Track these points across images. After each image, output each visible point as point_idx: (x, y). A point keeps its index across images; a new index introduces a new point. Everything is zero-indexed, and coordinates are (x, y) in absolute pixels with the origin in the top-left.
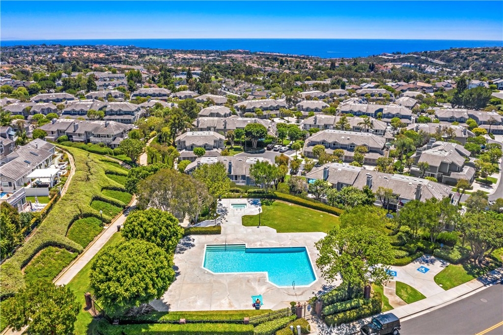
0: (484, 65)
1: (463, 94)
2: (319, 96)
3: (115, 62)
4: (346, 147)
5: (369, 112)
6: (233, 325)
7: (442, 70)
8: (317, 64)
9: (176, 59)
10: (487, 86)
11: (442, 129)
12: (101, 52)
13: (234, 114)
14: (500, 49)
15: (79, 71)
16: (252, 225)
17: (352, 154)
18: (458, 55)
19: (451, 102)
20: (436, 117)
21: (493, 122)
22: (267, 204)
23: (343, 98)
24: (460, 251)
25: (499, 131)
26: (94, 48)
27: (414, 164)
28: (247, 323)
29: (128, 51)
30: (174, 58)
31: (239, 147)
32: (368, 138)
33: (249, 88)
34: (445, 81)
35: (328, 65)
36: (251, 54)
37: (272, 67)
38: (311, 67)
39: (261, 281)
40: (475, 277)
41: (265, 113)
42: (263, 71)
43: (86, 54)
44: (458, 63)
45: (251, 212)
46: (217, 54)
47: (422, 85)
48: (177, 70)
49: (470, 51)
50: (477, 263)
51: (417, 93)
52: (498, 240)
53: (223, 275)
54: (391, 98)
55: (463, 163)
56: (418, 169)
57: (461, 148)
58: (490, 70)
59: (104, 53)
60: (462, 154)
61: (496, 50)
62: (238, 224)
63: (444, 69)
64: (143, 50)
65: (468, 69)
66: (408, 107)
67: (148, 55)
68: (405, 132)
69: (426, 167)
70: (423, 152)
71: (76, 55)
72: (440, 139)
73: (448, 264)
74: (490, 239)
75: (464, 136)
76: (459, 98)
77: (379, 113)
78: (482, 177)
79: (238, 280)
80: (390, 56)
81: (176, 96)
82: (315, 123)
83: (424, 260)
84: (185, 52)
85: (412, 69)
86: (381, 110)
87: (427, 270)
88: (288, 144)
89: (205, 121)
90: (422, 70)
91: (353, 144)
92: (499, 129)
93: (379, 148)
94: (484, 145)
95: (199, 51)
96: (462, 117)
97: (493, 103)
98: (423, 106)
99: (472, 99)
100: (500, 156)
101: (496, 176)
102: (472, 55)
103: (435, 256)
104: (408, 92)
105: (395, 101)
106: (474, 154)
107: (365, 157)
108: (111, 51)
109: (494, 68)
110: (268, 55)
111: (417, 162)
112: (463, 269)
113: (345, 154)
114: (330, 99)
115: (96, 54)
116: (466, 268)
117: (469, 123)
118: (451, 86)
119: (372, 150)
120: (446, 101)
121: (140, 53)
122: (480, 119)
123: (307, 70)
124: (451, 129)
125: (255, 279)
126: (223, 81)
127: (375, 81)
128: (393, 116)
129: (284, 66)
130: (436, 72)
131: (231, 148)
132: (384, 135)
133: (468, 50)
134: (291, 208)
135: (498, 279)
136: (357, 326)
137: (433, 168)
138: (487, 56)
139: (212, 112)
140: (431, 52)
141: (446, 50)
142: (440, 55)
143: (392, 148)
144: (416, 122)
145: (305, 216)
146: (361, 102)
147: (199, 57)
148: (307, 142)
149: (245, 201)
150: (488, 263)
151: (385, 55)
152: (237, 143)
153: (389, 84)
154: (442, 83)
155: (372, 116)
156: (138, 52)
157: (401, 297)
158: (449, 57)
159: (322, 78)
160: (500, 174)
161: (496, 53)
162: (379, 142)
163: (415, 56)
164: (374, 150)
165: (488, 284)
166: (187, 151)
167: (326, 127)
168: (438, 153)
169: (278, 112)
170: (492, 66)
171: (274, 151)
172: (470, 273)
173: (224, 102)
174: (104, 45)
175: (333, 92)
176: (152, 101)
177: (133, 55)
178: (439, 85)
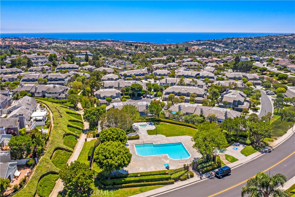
0: (246, 47)
1: (238, 64)
2: (163, 67)
3: (34, 47)
4: (185, 94)
5: (193, 75)
6: (162, 175)
7: (224, 50)
8: (156, 47)
9: (71, 45)
10: (249, 59)
11: (231, 83)
12: (24, 41)
13: (120, 78)
14: (253, 38)
15: (16, 54)
16: (153, 134)
17: (189, 98)
18: (231, 41)
19: (232, 69)
20: (227, 77)
21: (255, 79)
22: (157, 124)
23: (175, 67)
24: (250, 140)
25: (258, 83)
26: (18, 39)
27: (220, 102)
28: (167, 174)
29: (41, 41)
30: (70, 45)
31: (127, 96)
32: (196, 89)
33: (122, 63)
34: (228, 57)
35: (162, 48)
36: (116, 41)
37: (131, 50)
38: (153, 50)
39: (166, 158)
40: (258, 151)
41: (137, 77)
42: (126, 52)
43: (14, 43)
44: (232, 46)
45: (150, 128)
46: (95, 42)
47: (216, 60)
48: (76, 52)
49: (237, 39)
50: (258, 145)
51: (214, 64)
52: (266, 133)
53: (148, 157)
54: (201, 67)
55: (244, 101)
56: (223, 104)
57: (242, 93)
58: (249, 49)
59: (25, 42)
60: (243, 96)
61: (251, 39)
62: (146, 134)
63: (225, 49)
64: (50, 40)
65: (237, 49)
66: (211, 72)
67: (53, 43)
68: (213, 86)
69: (227, 103)
70: (224, 96)
71: (8, 43)
72: (231, 89)
73: (246, 146)
74: (263, 133)
75: (242, 87)
76: (237, 67)
77: (198, 76)
78: (253, 107)
79: (155, 158)
80: (195, 42)
81: (83, 69)
82: (166, 82)
83: (235, 145)
84: (76, 41)
85: (207, 49)
86: (199, 74)
87: (237, 149)
88: (153, 94)
89: (107, 83)
90: (213, 50)
91: (188, 93)
92: (258, 82)
93: (202, 95)
94: (252, 91)
95: (84, 40)
96: (240, 77)
97: (253, 69)
98: (219, 71)
99: (243, 67)
100: (260, 96)
101: (259, 106)
102: (239, 41)
103: (239, 143)
104: (209, 64)
105: (204, 69)
106: (248, 95)
107: (195, 99)
108: (29, 41)
109: (251, 48)
110: (126, 42)
111: (222, 101)
112: (252, 147)
113: (185, 98)
114: (169, 68)
115: (20, 42)
116: (253, 147)
117: (243, 80)
118: (230, 60)
119: (199, 96)
120: (229, 68)
121: (48, 42)
122: (249, 78)
123: (151, 51)
124: (236, 83)
125: (163, 158)
126: (106, 59)
127: (190, 57)
128: (205, 77)
129: (137, 49)
130: (221, 51)
131: (124, 97)
132: (202, 87)
133: (237, 38)
134: (169, 125)
135: (267, 151)
136: (213, 173)
137: (230, 103)
138: (247, 42)
139: (109, 78)
140: (217, 40)
141: (225, 39)
142: (222, 41)
143: (208, 94)
144: (217, 80)
145: (177, 129)
146: (186, 70)
147: (85, 44)
148: (164, 92)
149: (145, 123)
150: (262, 144)
151: (192, 42)
152: (126, 94)
153: (198, 59)
154: (226, 58)
155: (194, 78)
156: (47, 41)
157: (228, 160)
158: (227, 42)
159: (161, 56)
160: (261, 105)
161: (251, 40)
162: (202, 91)
163: (209, 42)
164: (199, 95)
165: (263, 153)
166: (102, 100)
167: (172, 84)
168: (231, 96)
169: (144, 77)
170: (250, 47)
171: (147, 98)
172: (255, 149)
173: (111, 72)
174: (24, 37)
175: (170, 64)
176: (71, 72)
177: (44, 43)
178: (225, 59)
